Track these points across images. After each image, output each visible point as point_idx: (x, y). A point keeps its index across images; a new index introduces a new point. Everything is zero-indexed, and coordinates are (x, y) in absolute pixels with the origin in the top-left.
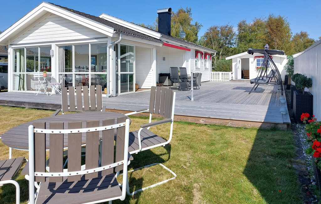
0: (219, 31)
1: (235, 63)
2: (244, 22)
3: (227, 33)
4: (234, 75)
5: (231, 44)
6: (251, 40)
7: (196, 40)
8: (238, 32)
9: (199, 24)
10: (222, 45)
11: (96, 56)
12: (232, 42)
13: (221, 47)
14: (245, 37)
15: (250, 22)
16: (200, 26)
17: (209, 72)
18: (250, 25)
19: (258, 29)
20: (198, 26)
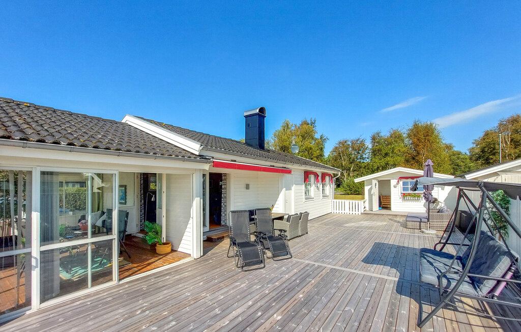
0: (349, 145)
1: (370, 187)
2: (378, 134)
3: (359, 147)
4: (367, 204)
5: (363, 159)
6: (386, 154)
7: (321, 155)
8: (371, 145)
9: (325, 138)
10: (353, 160)
11: (125, 187)
12: (364, 156)
13: (351, 163)
14: (380, 150)
15: (385, 133)
16: (325, 139)
17: (331, 200)
18: (386, 137)
19: (395, 141)
20: (323, 139)
